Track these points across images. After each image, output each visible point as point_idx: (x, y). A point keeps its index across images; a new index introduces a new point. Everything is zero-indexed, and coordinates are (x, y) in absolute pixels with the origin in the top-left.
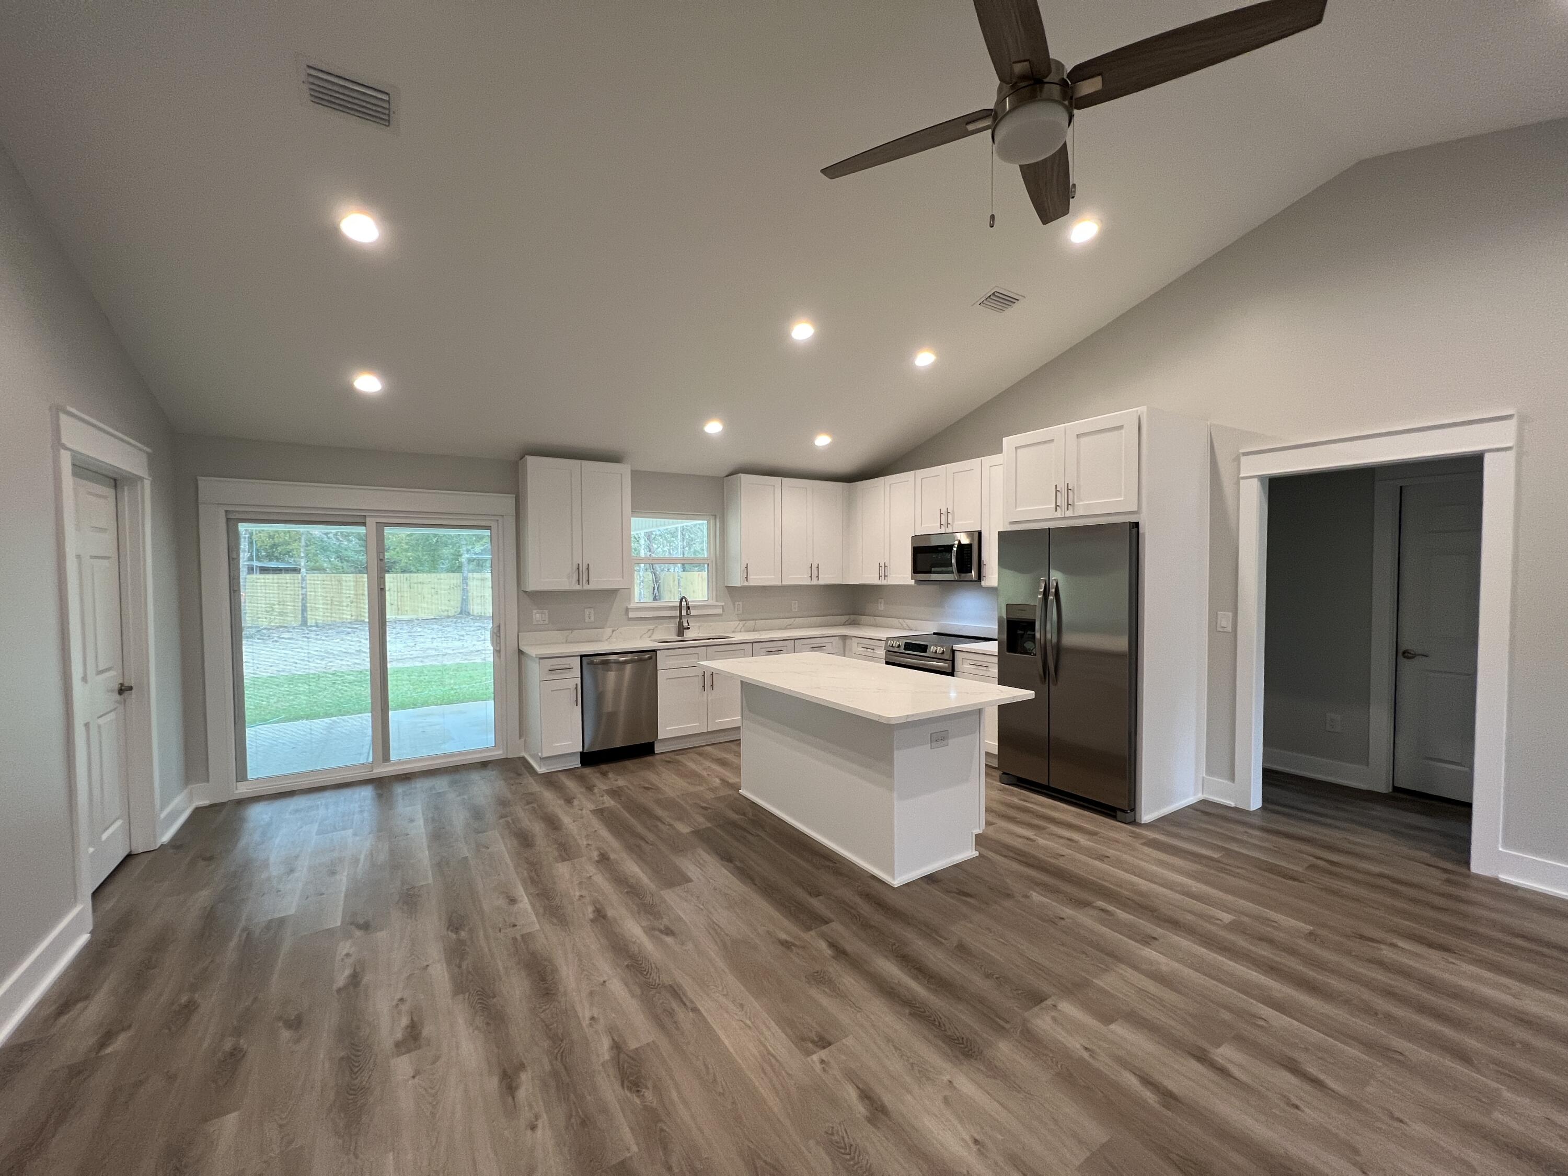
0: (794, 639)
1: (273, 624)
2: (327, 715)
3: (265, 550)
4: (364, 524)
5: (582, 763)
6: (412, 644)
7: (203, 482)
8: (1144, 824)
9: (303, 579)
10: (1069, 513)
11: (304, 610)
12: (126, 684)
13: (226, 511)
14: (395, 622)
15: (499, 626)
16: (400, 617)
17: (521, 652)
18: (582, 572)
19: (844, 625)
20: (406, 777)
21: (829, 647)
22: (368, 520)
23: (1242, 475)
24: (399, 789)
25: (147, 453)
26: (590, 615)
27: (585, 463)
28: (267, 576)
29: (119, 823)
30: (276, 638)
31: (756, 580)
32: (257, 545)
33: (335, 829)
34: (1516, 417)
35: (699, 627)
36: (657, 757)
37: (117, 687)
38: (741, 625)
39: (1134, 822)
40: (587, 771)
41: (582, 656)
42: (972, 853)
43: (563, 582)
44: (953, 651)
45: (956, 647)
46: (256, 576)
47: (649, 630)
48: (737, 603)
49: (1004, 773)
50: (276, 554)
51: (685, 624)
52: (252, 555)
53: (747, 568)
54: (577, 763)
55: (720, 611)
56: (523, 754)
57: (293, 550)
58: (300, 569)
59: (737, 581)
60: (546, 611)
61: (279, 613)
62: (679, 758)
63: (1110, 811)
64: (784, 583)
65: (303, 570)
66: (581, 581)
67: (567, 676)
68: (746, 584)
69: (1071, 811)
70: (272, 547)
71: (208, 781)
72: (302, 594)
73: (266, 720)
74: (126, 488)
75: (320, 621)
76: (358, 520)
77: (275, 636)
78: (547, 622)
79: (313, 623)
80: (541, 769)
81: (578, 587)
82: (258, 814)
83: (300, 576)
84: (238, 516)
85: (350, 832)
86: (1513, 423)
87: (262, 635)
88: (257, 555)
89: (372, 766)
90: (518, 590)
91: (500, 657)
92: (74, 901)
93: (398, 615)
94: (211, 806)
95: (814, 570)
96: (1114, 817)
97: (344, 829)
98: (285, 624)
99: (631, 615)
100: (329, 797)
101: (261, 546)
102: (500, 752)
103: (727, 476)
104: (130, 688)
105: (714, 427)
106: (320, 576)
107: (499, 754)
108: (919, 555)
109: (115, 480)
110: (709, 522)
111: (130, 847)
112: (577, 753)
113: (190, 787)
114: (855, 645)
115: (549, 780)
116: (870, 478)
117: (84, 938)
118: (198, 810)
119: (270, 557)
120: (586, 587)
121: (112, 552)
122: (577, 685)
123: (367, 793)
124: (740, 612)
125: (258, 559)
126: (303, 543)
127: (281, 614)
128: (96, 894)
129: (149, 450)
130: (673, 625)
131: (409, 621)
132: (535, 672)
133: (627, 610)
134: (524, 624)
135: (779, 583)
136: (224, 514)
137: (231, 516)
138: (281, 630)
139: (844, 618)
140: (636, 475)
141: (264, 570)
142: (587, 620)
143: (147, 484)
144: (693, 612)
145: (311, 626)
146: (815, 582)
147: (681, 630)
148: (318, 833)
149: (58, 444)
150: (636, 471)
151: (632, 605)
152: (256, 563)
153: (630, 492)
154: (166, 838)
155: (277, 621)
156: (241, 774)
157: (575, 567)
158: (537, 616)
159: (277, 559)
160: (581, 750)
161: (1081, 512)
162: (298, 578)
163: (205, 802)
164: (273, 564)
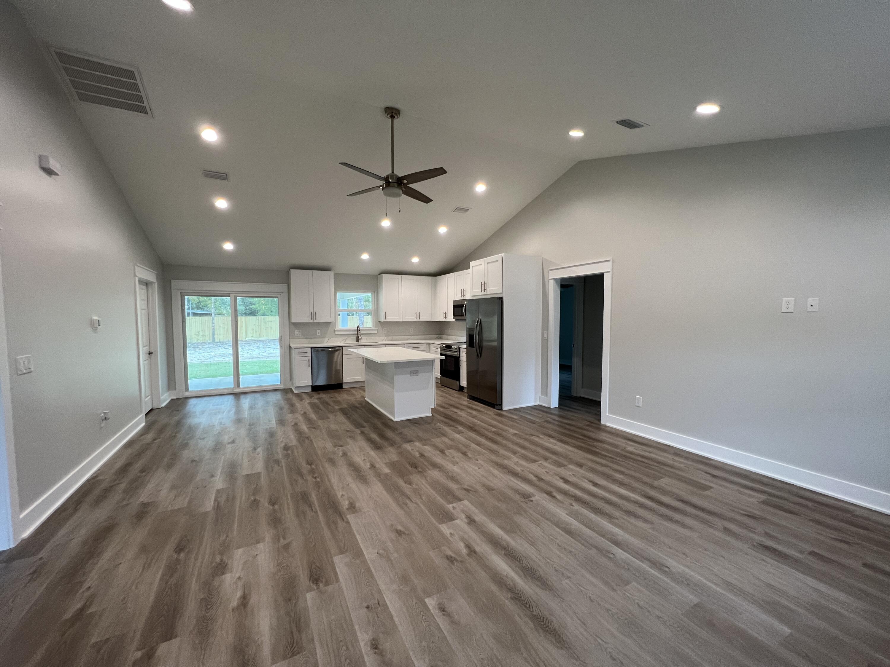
0: (405, 344)
1: (199, 341)
2: (220, 376)
3: (195, 304)
4: (229, 296)
5: (312, 390)
6: (264, 351)
7: (173, 281)
8: (504, 410)
9: (213, 319)
10: (485, 293)
11: (213, 334)
12: (151, 352)
13: (181, 292)
14: (258, 341)
15: (282, 336)
16: (260, 339)
17: (290, 347)
18: (313, 315)
19: (435, 339)
20: (245, 393)
21: (421, 348)
22: (231, 295)
23: (550, 278)
24: (242, 397)
25: (156, 274)
26: (319, 332)
27: (314, 271)
28: (196, 317)
29: (149, 397)
30: (201, 348)
31: (390, 319)
32: (191, 302)
33: (218, 405)
34: (611, 261)
35: (366, 338)
36: (343, 389)
37: (148, 352)
38: (386, 338)
39: (501, 409)
40: (313, 393)
41: (311, 348)
42: (429, 414)
43: (306, 319)
44: (459, 348)
45: (460, 346)
46: (191, 317)
47: (344, 339)
48: (384, 329)
49: (469, 395)
50: (200, 306)
51: (360, 337)
52: (189, 307)
53: (385, 314)
54: (310, 390)
55: (376, 332)
56: (291, 387)
57: (208, 304)
58: (212, 314)
59: (382, 320)
60: (301, 331)
61: (202, 336)
62: (351, 390)
63: (492, 405)
64: (403, 320)
65: (213, 315)
66: (313, 318)
67: (305, 355)
68: (385, 320)
69: (482, 406)
70: (198, 303)
71: (175, 389)
72: (213, 326)
73: (196, 378)
74: (150, 287)
75: (221, 340)
76: (227, 295)
77: (200, 347)
78: (301, 335)
79: (218, 341)
80: (296, 392)
81: (312, 321)
82: (192, 402)
83: (212, 317)
84: (185, 294)
85: (223, 406)
86: (610, 263)
87: (196, 346)
88: (192, 307)
89: (233, 389)
90: (289, 323)
91: (282, 349)
92: (141, 413)
93: (259, 337)
94: (176, 399)
95: (418, 315)
96: (494, 407)
97: (221, 405)
98: (205, 341)
99: (337, 333)
100: (217, 397)
101: (193, 302)
102: (283, 386)
103: (379, 275)
104: (152, 353)
105: (365, 256)
106: (221, 317)
107: (282, 387)
108: (455, 309)
109: (147, 284)
110: (372, 294)
111: (153, 406)
112: (309, 386)
113: (170, 392)
114: (432, 347)
115: (298, 395)
116: (443, 275)
117: (143, 425)
118: (172, 400)
119: (198, 307)
120: (315, 321)
121: (146, 307)
122: (309, 359)
123: (231, 398)
124: (386, 333)
125: (192, 309)
126: (213, 301)
127: (203, 336)
128: (146, 415)
129: (156, 272)
130: (355, 337)
131: (265, 340)
132: (294, 353)
133: (335, 331)
134: (291, 336)
135: (401, 320)
136: (180, 293)
137: (183, 294)
138: (203, 344)
139: (436, 336)
140: (337, 276)
141: (195, 314)
142: (318, 334)
143: (156, 284)
144: (362, 332)
145: (217, 342)
146: (418, 320)
147: (358, 340)
148: (212, 406)
149: (135, 276)
150: (336, 273)
151: (337, 329)
152: (191, 311)
153: (333, 282)
154: (163, 405)
155: (201, 339)
156: (187, 389)
157: (311, 313)
158: (297, 332)
159: (201, 309)
160: (311, 385)
161: (488, 293)
162: (211, 318)
163: (175, 398)
164: (199, 311)
